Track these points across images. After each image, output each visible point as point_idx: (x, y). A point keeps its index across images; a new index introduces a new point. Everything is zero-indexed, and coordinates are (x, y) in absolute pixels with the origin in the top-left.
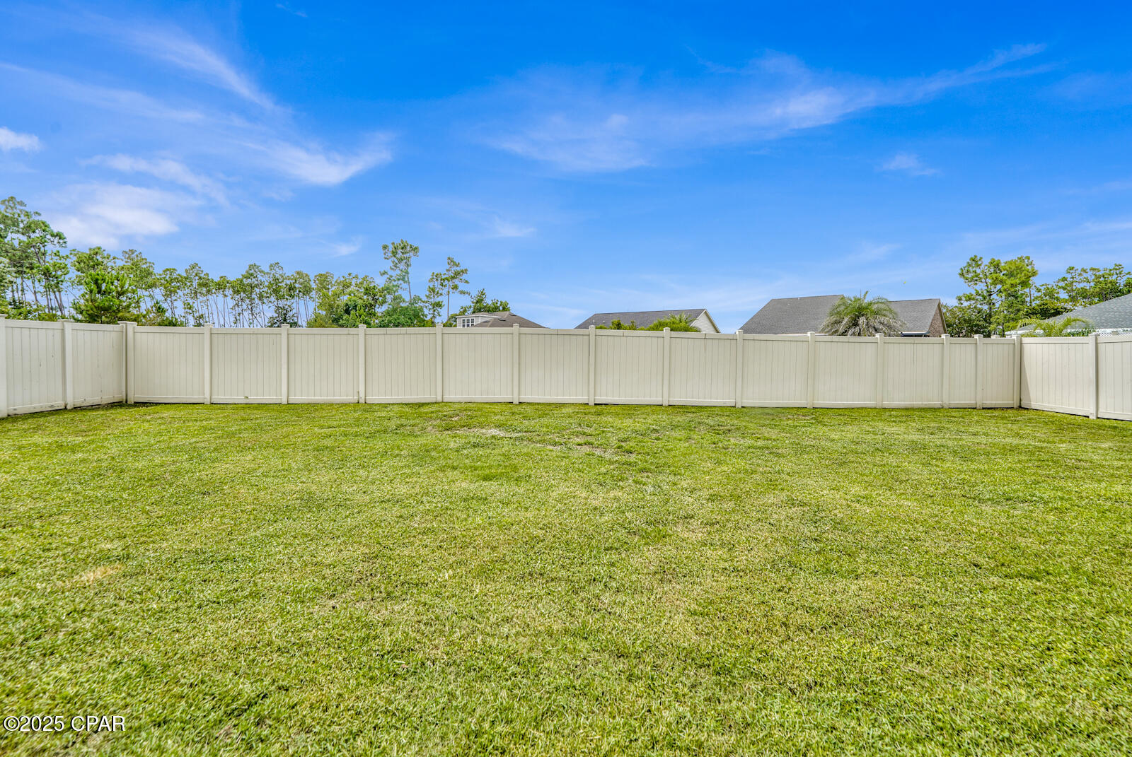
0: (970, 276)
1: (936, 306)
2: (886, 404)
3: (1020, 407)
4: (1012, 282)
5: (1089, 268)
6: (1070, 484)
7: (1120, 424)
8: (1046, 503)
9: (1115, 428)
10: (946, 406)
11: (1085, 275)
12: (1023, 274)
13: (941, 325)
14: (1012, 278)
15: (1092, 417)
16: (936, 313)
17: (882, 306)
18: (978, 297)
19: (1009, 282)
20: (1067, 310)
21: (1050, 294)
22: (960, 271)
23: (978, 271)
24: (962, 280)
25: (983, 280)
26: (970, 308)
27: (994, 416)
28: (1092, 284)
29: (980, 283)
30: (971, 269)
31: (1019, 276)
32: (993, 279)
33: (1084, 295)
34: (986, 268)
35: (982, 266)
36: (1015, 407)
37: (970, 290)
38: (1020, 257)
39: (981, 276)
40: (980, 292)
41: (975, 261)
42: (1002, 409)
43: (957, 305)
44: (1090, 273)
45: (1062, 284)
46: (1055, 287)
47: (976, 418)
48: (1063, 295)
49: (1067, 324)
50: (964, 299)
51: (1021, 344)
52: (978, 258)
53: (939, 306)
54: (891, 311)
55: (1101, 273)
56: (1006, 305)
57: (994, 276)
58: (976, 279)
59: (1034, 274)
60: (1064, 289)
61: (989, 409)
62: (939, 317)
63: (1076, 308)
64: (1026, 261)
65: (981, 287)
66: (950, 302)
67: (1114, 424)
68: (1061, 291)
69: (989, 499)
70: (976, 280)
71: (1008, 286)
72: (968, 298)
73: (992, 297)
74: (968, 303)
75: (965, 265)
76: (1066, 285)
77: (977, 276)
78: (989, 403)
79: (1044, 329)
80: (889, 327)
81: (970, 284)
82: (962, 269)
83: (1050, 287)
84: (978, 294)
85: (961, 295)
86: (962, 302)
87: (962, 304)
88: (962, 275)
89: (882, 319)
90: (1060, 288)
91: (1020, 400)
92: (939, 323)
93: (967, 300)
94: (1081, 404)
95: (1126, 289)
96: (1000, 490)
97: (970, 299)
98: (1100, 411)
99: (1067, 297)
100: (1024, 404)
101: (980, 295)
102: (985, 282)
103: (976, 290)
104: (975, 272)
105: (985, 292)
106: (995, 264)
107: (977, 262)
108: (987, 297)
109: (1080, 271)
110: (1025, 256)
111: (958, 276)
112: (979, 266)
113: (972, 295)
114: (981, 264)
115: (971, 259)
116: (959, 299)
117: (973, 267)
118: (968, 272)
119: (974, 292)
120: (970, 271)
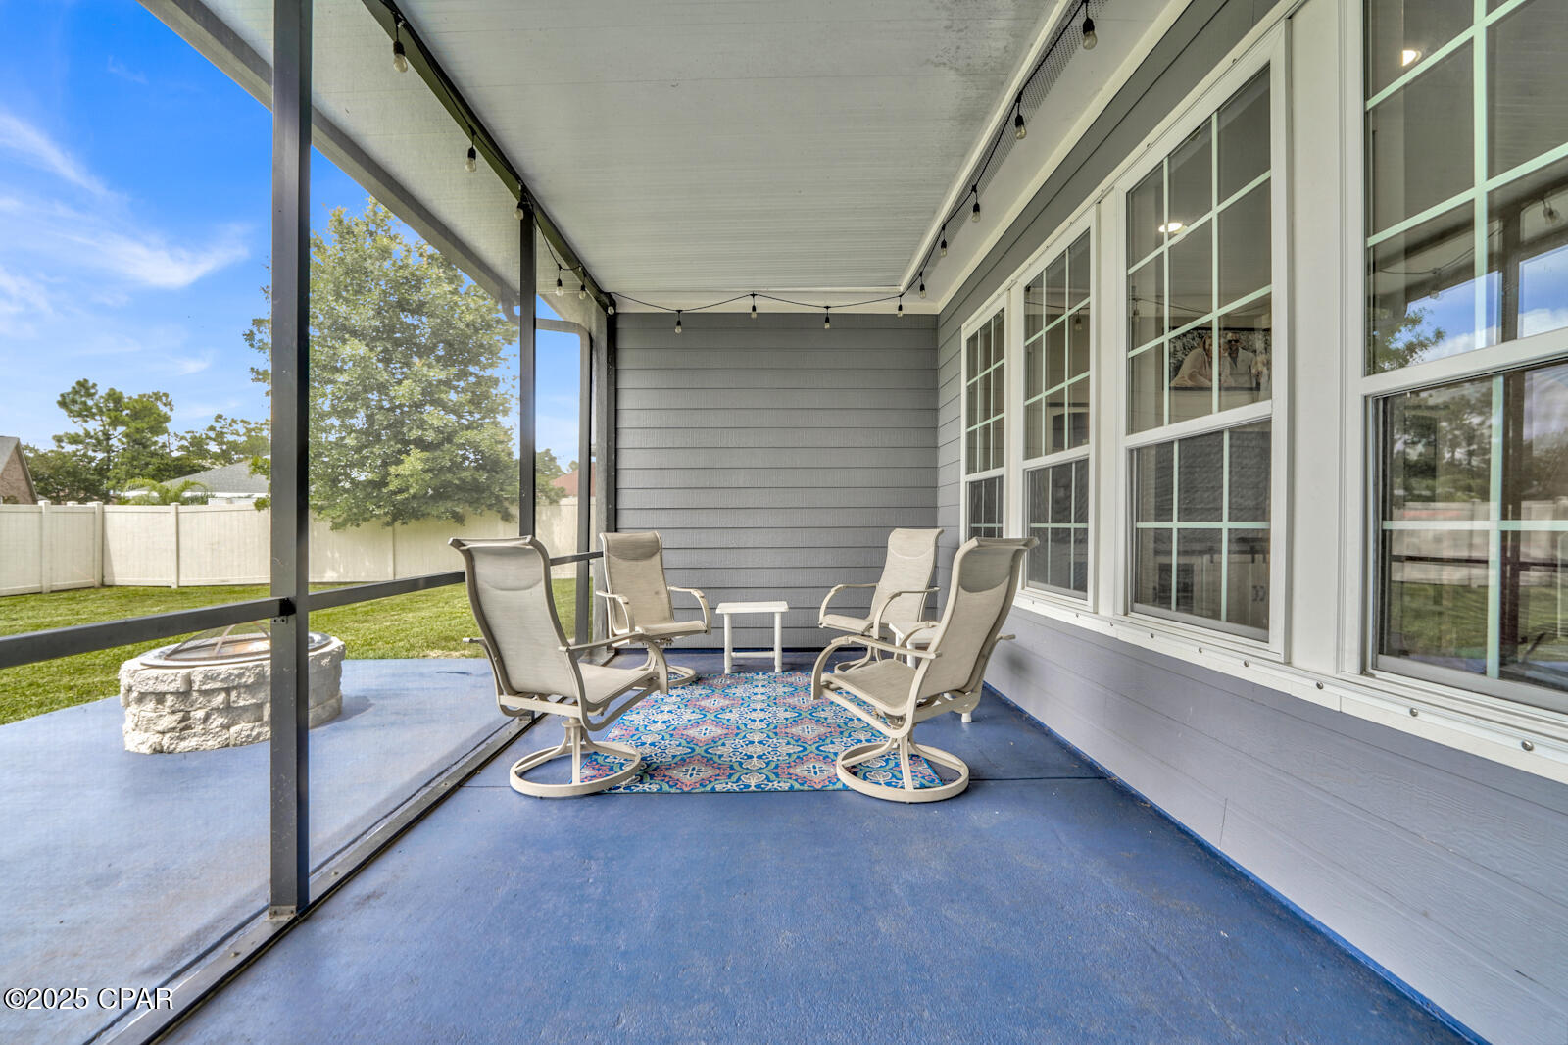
0: (77, 407)
1: (13, 447)
3: (101, 585)
4: (139, 426)
5: (240, 419)
11: (236, 427)
12: (152, 418)
13: (22, 477)
16: (12, 458)
18: (88, 441)
19: (134, 425)
20: (204, 468)
21: (196, 444)
22: (59, 399)
23: (90, 403)
24: (63, 412)
25: (97, 418)
26: (76, 455)
29: (92, 421)
30: (77, 398)
31: (146, 419)
32: (113, 417)
34: (102, 400)
35: (97, 397)
36: (95, 586)
37: (77, 427)
38: (155, 391)
39: (94, 410)
40: (93, 434)
41: (84, 388)
42: (79, 589)
43: (55, 449)
44: (241, 425)
45: (210, 434)
46: (204, 436)
49: (186, 487)
50: (65, 440)
51: (102, 512)
52: (91, 384)
53: (18, 448)
55: (252, 426)
56: (131, 455)
57: (114, 413)
58: (85, 413)
59: (170, 418)
60: (215, 440)
61: (57, 591)
62: (18, 464)
63: (216, 467)
64: (161, 399)
65: (94, 426)
68: (212, 443)
70: (87, 416)
71: (133, 430)
72: (72, 440)
73: (111, 442)
74: (74, 447)
75: (70, 390)
76: (216, 435)
77: (87, 410)
78: (60, 584)
79: (159, 493)
81: (76, 419)
82: (63, 395)
83: (198, 435)
84: (88, 435)
85: (61, 433)
86: (63, 444)
87: (62, 448)
88: (63, 404)
90: (210, 439)
91: (103, 577)
92: (17, 473)
93: (71, 443)
97: (76, 442)
100: (107, 581)
101: (91, 437)
102: (102, 420)
103: (85, 430)
104: (85, 403)
105: (100, 434)
106: (115, 397)
107: (87, 389)
108: (103, 442)
109: (229, 421)
110: (162, 392)
111: (57, 405)
112: (91, 396)
113: (79, 436)
114: (94, 394)
115: (79, 383)
116: (59, 440)
117: (82, 396)
118: (74, 402)
119: (82, 433)
120: (77, 400)
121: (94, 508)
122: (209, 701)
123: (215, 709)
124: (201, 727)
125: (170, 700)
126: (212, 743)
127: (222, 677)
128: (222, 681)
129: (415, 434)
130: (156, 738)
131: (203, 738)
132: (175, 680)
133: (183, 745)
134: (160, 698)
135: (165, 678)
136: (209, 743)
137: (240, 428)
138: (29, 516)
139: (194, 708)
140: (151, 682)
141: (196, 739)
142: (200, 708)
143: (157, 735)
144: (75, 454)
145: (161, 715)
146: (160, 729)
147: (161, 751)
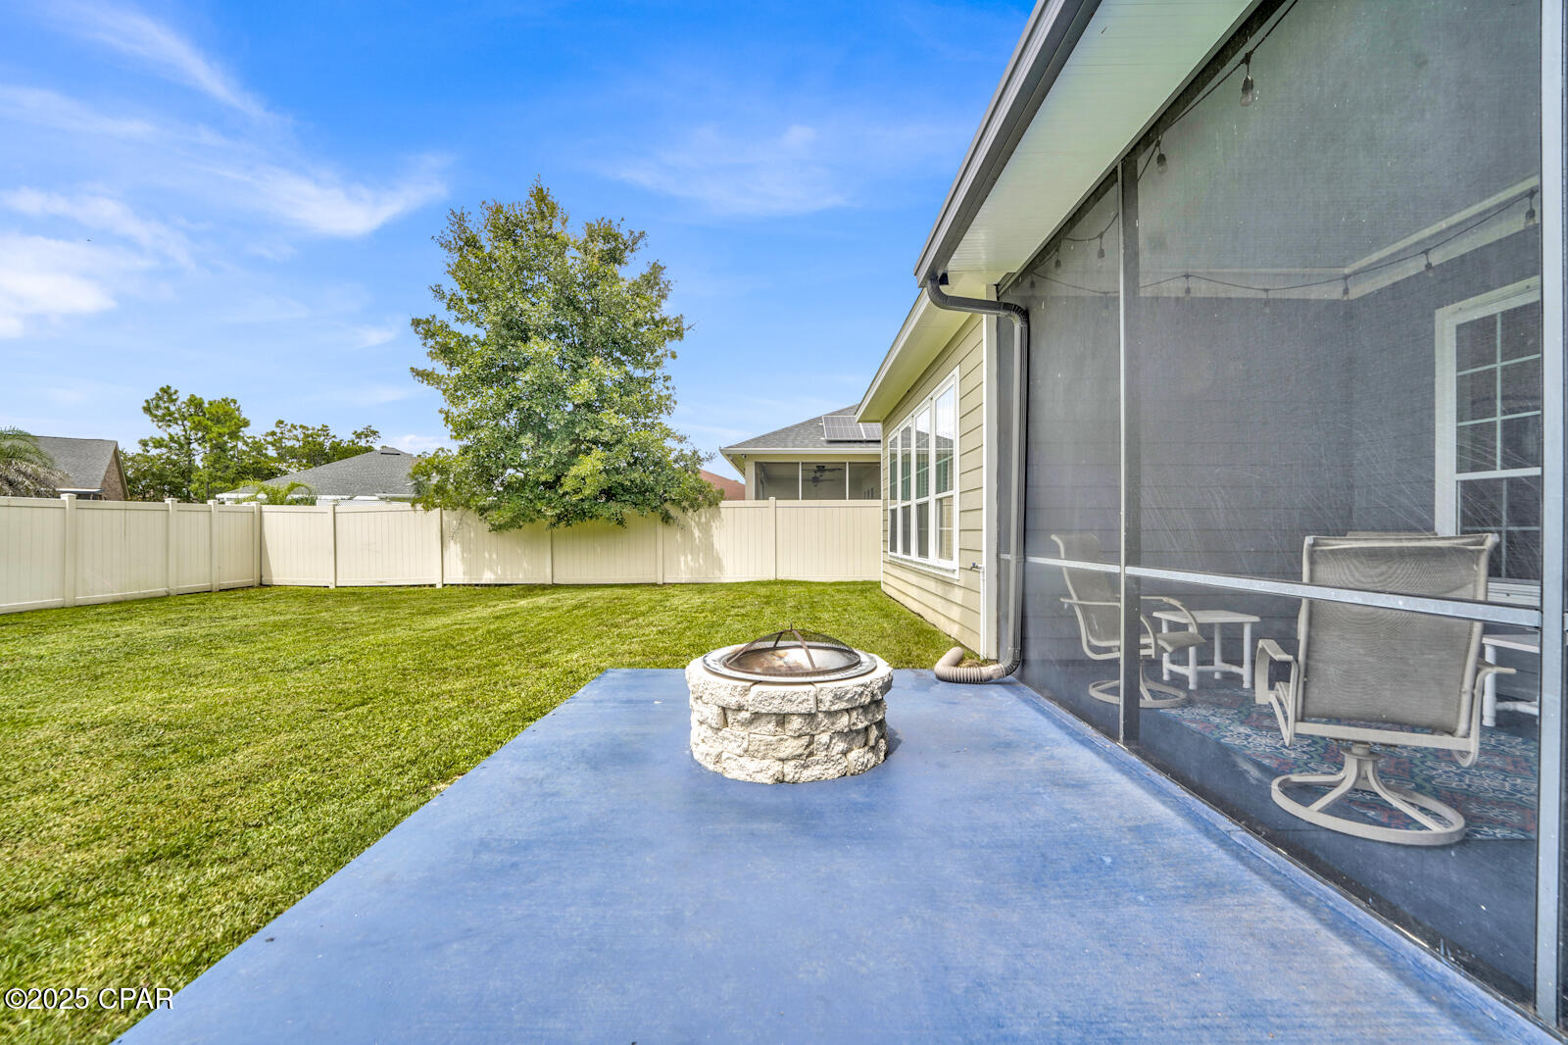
0: (160, 413)
1: (112, 452)
2: (81, 599)
3: (261, 584)
4: (220, 431)
5: (298, 425)
6: (349, 642)
7: (356, 590)
8: (341, 659)
9: (354, 594)
10: (172, 593)
11: (295, 432)
12: (231, 422)
13: (118, 479)
14: (220, 426)
15: (332, 587)
16: (111, 462)
17: (22, 444)
18: (172, 444)
19: (215, 429)
20: (282, 472)
21: (258, 447)
22: (145, 405)
23: (173, 408)
24: (148, 418)
25: (180, 422)
27: (239, 597)
28: (301, 444)
29: (175, 426)
30: (161, 403)
31: (228, 424)
32: (194, 422)
33: (292, 453)
34: (184, 405)
35: (178, 403)
36: (256, 585)
37: (161, 432)
38: (224, 398)
39: (176, 415)
40: (176, 438)
41: (167, 393)
42: (242, 588)
43: (141, 452)
44: (300, 430)
45: (270, 439)
46: (262, 441)
47: (219, 602)
48: (272, 452)
49: (289, 490)
50: (151, 444)
51: (261, 512)
52: (173, 391)
53: (116, 453)
54: (40, 454)
55: (310, 432)
56: (212, 459)
57: (196, 419)
58: (168, 419)
59: (246, 424)
60: (273, 445)
61: (227, 590)
62: (115, 468)
63: (291, 470)
64: (232, 404)
65: (177, 430)
66: (132, 448)
67: (351, 590)
68: (270, 447)
69: (295, 668)
70: (170, 421)
71: (215, 435)
72: (157, 445)
73: (192, 446)
74: (158, 451)
75: (154, 396)
76: (275, 440)
77: (170, 415)
78: (227, 583)
79: (267, 494)
80: (36, 479)
81: (160, 424)
82: (147, 401)
83: (257, 440)
84: (172, 439)
85: (147, 438)
86: (149, 448)
87: (148, 452)
88: (147, 410)
89: (23, 466)
90: (269, 443)
91: (261, 577)
92: (115, 477)
93: (156, 447)
94: (320, 576)
95: (331, 453)
96: (301, 658)
97: (161, 446)
98: (338, 579)
99: (276, 455)
100: (265, 581)
101: (175, 442)
102: (183, 425)
103: (170, 435)
104: (168, 408)
105: (182, 438)
106: (195, 403)
107: (170, 395)
108: (184, 445)
109: (289, 427)
110: (230, 398)
111: (142, 411)
112: (173, 401)
113: (164, 441)
114: (176, 400)
115: (162, 389)
116: (144, 444)
117: (165, 402)
118: (158, 407)
119: (166, 437)
120: (160, 407)
121: (253, 507)
122: (833, 724)
123: (839, 732)
124: (825, 753)
125: (796, 723)
126: (833, 772)
127: (849, 696)
128: (847, 701)
129: (591, 434)
130: (777, 767)
131: (825, 766)
132: (808, 700)
133: (807, 775)
134: (782, 719)
135: (795, 697)
136: (831, 772)
137: (299, 433)
138: (201, 514)
139: (819, 732)
140: (776, 702)
141: (818, 767)
142: (823, 731)
143: (778, 763)
144: (160, 457)
145: (782, 740)
146: (782, 755)
147: (783, 782)
